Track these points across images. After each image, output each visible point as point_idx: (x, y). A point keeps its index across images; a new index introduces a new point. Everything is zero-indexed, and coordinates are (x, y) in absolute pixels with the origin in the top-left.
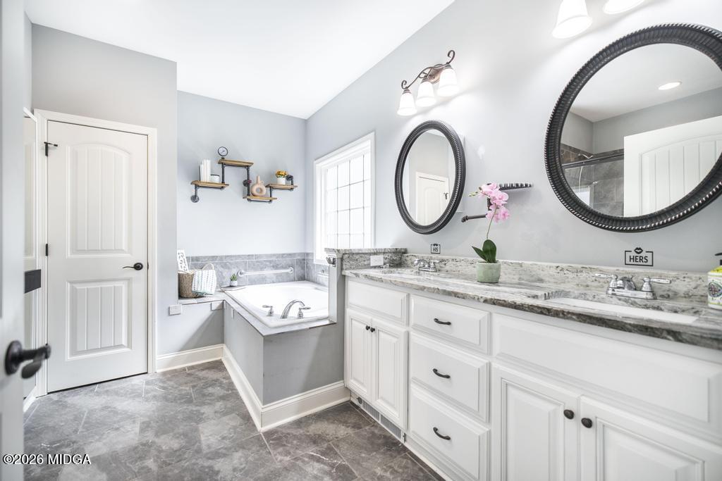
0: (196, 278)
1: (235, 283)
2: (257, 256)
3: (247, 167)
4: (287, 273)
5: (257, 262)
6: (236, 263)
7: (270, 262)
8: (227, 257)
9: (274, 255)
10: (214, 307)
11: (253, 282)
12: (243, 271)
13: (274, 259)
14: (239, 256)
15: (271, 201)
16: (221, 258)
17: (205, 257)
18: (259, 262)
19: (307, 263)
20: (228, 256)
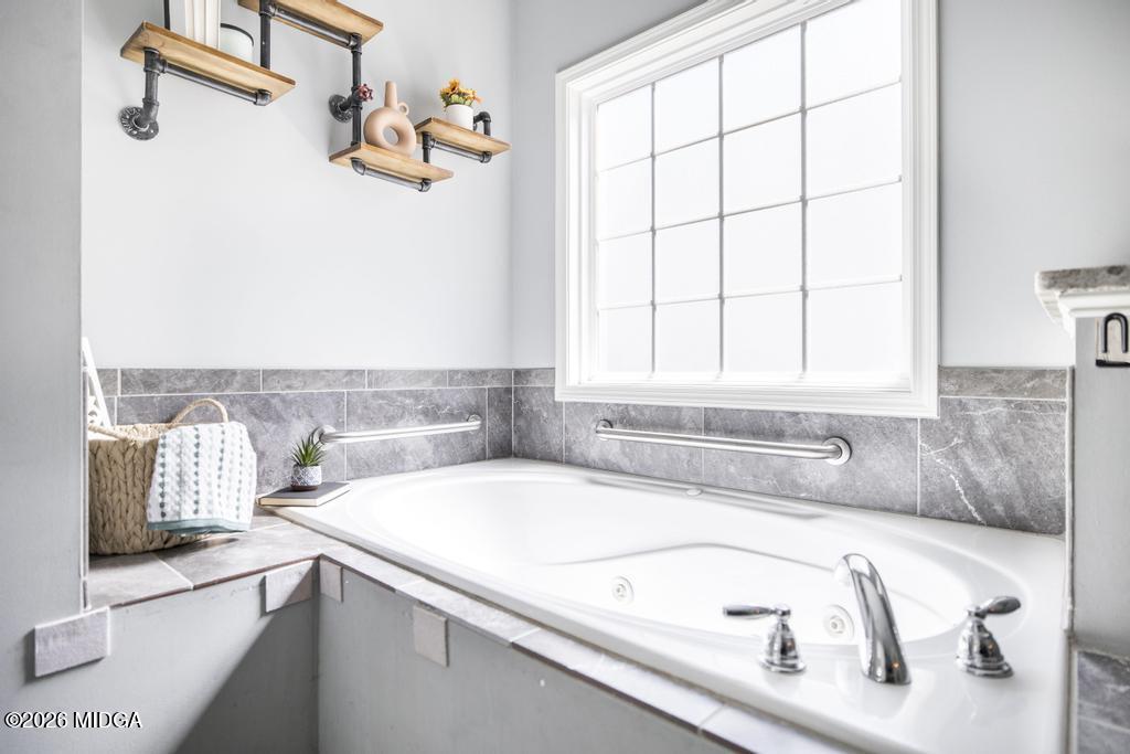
0: (168, 459)
1: (315, 475)
2: (375, 376)
3: (353, 42)
4: (465, 435)
5: (376, 395)
6: (307, 399)
7: (417, 396)
8: (269, 374)
9: (427, 374)
10: (275, 601)
11: (365, 467)
12: (329, 429)
13: (426, 386)
14: (316, 374)
15: (425, 182)
16: (250, 377)
17: (186, 374)
18: (382, 396)
19: (520, 403)
20: (276, 372)
